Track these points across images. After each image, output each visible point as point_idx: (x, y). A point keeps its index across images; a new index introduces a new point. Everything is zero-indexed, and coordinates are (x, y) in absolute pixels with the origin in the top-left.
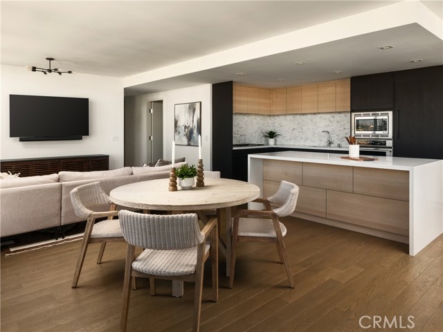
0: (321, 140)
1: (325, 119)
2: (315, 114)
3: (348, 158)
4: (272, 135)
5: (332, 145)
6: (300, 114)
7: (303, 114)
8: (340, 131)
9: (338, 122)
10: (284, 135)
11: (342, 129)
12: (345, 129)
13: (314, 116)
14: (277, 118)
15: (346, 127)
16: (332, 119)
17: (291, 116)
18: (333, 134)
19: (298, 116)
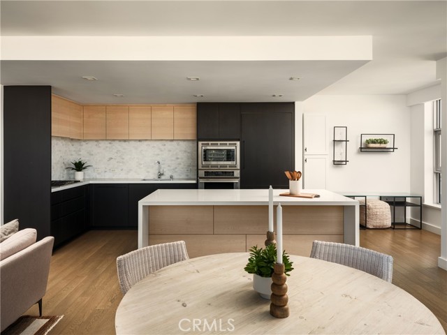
0: (148, 172)
1: (153, 147)
2: (140, 141)
3: (291, 195)
4: (79, 166)
5: (163, 177)
6: (120, 140)
7: (125, 141)
8: (172, 160)
9: (170, 151)
10: (95, 166)
11: (174, 158)
12: (178, 158)
13: (139, 143)
14: (83, 143)
15: (179, 157)
16: (162, 147)
17: (107, 142)
18: (163, 164)
19: (117, 142)
